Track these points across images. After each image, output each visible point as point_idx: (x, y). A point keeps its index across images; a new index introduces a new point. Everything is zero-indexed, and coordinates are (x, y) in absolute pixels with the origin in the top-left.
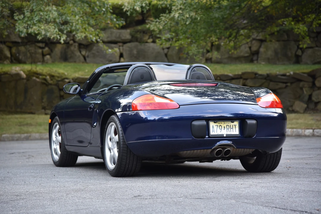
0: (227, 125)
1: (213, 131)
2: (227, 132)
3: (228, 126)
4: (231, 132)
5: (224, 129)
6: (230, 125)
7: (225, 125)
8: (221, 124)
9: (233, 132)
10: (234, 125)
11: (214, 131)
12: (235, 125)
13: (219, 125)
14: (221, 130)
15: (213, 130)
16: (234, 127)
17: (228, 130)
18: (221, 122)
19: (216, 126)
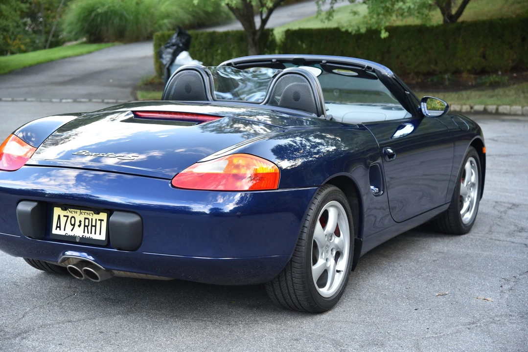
0: (85, 219)
1: (57, 227)
2: (84, 232)
3: (87, 221)
4: (91, 233)
5: (79, 226)
6: (92, 219)
7: (82, 218)
8: (74, 215)
9: (95, 234)
10: (99, 220)
11: (60, 227)
12: (101, 220)
13: (70, 215)
14: (73, 227)
15: (59, 225)
16: (98, 222)
17: (86, 228)
18: (75, 210)
19: (64, 216)
